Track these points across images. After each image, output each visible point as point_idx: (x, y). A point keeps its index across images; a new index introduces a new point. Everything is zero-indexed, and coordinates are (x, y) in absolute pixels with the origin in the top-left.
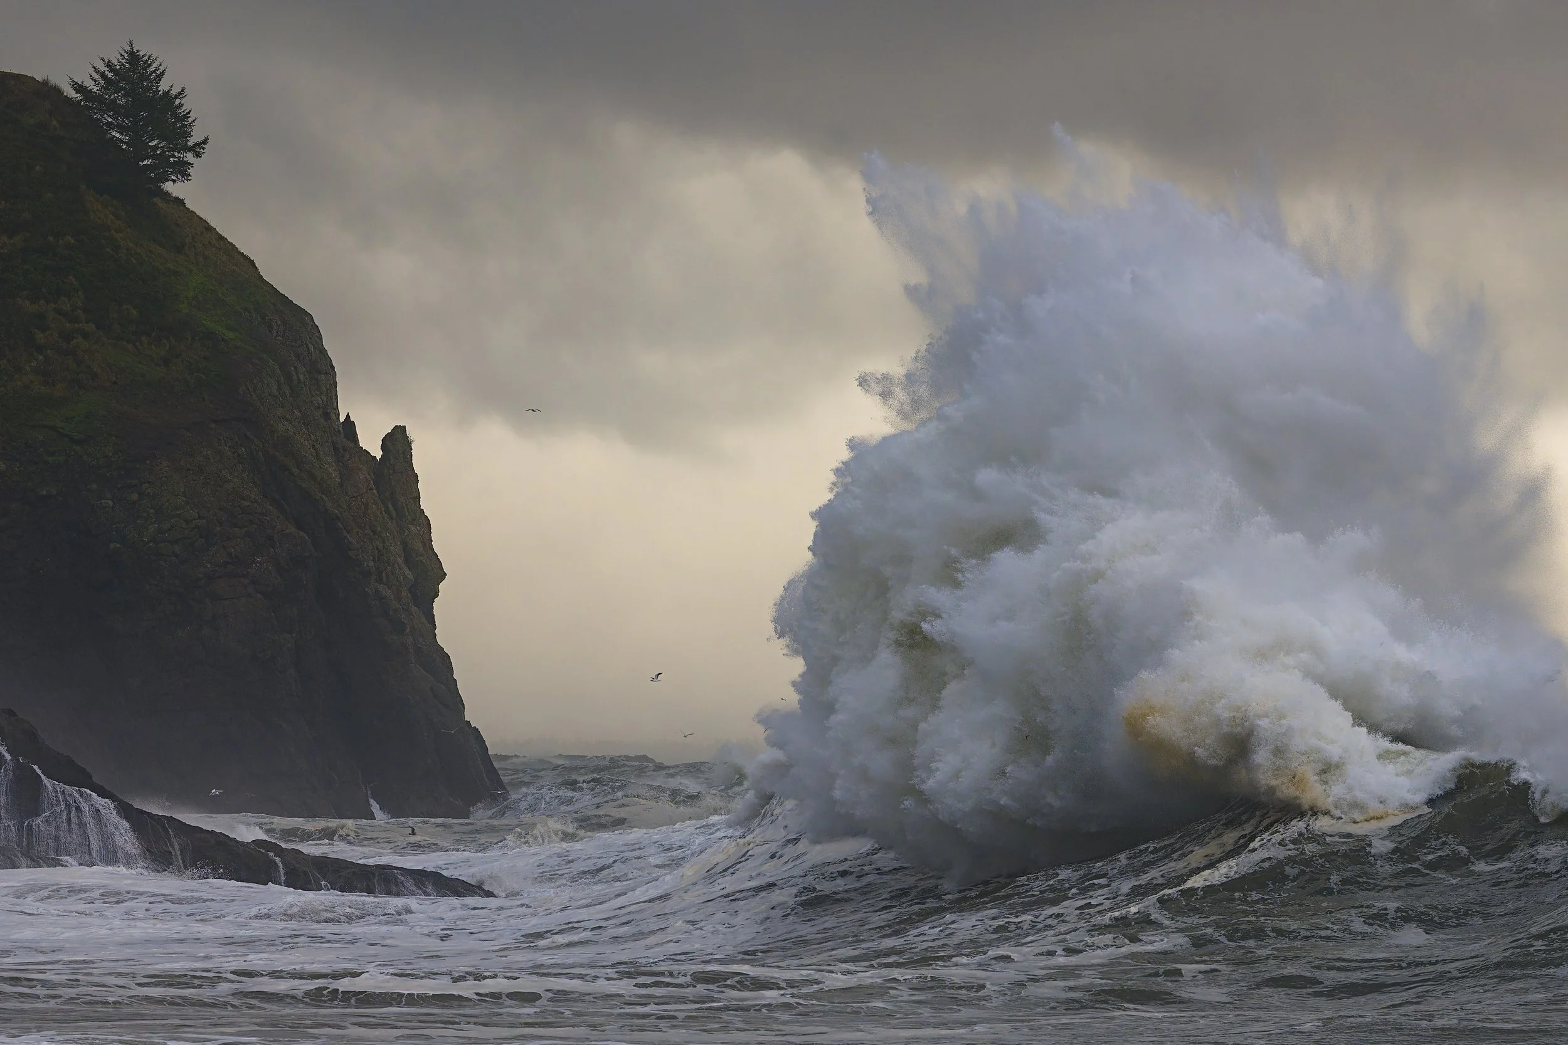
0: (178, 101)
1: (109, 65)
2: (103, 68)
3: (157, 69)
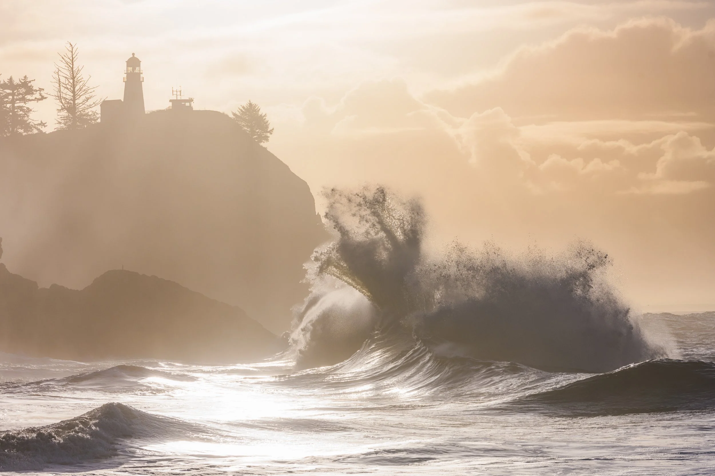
0: (264, 118)
1: (243, 107)
2: (241, 108)
3: (258, 108)
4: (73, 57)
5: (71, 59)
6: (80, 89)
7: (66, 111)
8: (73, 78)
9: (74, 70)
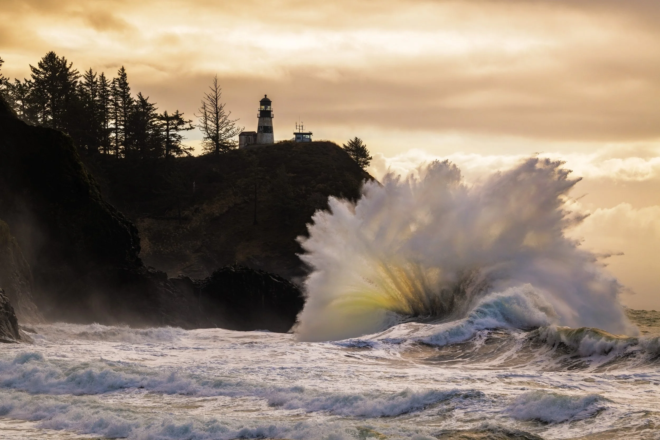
0: (365, 148)
2: (350, 142)
3: (361, 141)
4: (217, 96)
5: (215, 97)
6: (222, 122)
7: (211, 139)
8: (217, 113)
9: (218, 106)
